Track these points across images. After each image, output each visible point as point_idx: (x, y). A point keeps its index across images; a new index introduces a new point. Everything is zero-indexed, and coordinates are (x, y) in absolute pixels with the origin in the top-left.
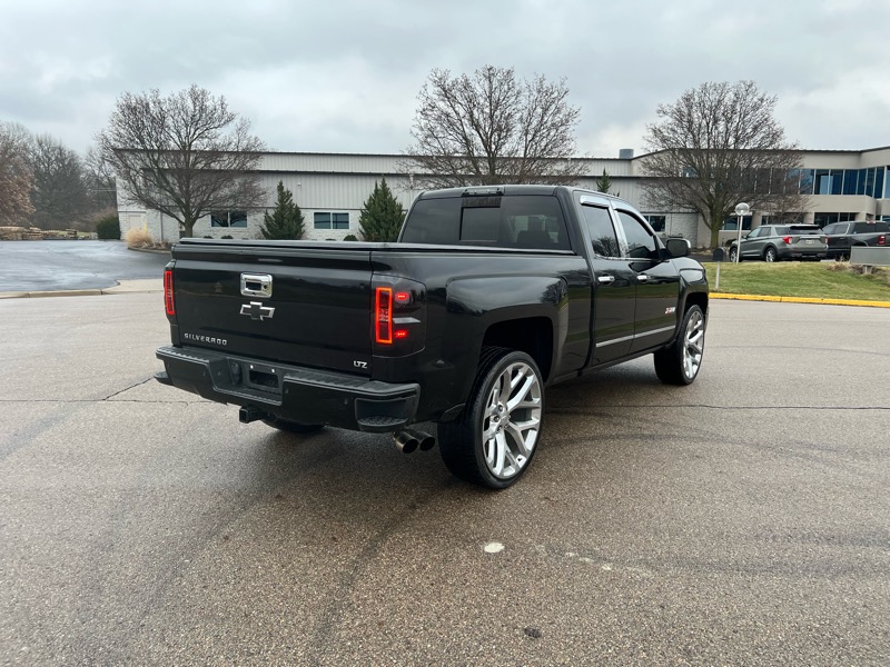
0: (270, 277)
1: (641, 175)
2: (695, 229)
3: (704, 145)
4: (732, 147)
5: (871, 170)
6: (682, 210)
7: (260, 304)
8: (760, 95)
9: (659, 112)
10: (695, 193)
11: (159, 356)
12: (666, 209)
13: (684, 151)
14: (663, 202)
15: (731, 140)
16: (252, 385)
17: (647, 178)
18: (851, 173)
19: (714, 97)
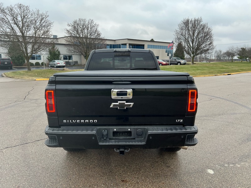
0: (131, 90)
1: (65, 43)
2: (81, 59)
3: (81, 36)
4: (89, 37)
5: (118, 45)
6: (78, 54)
7: (125, 102)
8: (95, 24)
9: (68, 25)
10: (81, 49)
11: (47, 134)
12: (73, 54)
13: (76, 37)
14: (72, 52)
15: (89, 35)
16: (114, 138)
17: (67, 44)
18: (114, 45)
19: (82, 22)
